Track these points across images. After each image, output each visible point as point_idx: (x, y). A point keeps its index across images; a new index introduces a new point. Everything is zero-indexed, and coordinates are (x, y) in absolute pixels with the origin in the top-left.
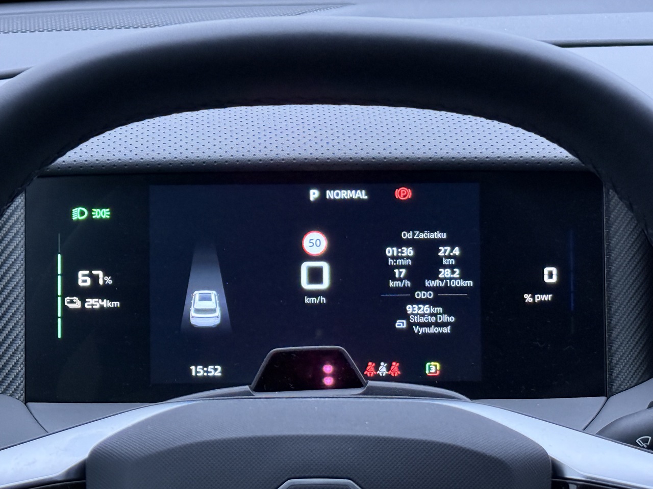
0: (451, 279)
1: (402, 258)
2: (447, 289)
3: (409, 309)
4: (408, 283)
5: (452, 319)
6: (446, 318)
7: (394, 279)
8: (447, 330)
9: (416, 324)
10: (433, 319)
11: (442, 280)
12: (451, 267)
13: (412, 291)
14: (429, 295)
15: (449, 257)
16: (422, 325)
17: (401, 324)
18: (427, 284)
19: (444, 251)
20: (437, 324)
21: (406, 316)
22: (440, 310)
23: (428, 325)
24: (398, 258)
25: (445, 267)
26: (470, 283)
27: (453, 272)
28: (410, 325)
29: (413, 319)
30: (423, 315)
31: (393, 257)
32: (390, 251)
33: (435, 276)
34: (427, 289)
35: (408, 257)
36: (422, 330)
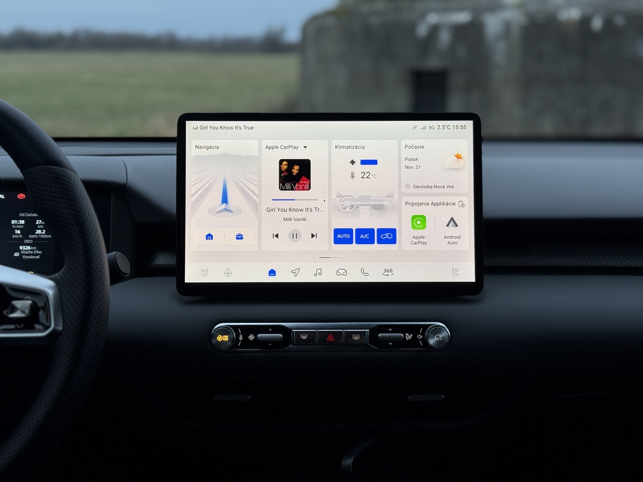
0: (41, 234)
1: (19, 225)
2: (39, 239)
3: (21, 247)
4: (21, 236)
5: (40, 252)
6: (38, 252)
7: (15, 234)
8: (38, 257)
9: (24, 254)
10: (32, 252)
11: (37, 235)
12: (42, 229)
13: (22, 239)
14: (31, 241)
15: (41, 225)
16: (27, 255)
17: (16, 254)
18: (30, 237)
19: (38, 222)
20: (33, 255)
21: (19, 251)
22: (35, 248)
23: (29, 255)
24: (17, 225)
25: (39, 229)
26: (50, 236)
27: (42, 232)
28: (21, 255)
29: (23, 252)
30: (27, 250)
31: (15, 224)
32: (13, 222)
33: (34, 234)
34: (30, 239)
35: (22, 224)
36: (26, 257)
